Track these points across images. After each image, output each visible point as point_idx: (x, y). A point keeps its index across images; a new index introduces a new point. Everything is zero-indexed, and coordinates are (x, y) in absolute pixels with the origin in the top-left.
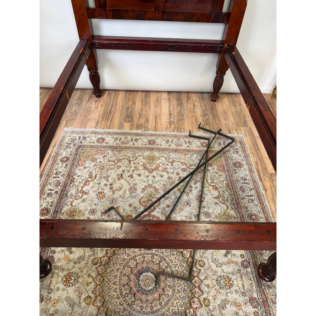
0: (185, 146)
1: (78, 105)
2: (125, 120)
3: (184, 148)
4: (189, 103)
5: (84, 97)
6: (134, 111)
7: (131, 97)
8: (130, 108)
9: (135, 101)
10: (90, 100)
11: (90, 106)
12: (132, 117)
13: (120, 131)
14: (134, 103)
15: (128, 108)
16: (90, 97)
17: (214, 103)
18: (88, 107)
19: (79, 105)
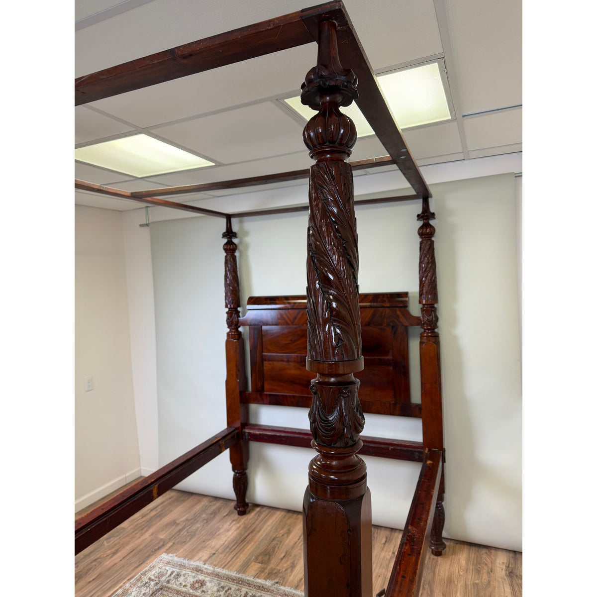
1: (205, 521)
2: (257, 558)
4: (385, 549)
5: (221, 512)
6: (280, 546)
7: (289, 522)
8: (277, 539)
9: (291, 529)
10: (226, 517)
11: (221, 527)
12: (270, 556)
13: (237, 575)
14: (289, 532)
15: (274, 539)
16: (228, 513)
18: (218, 527)
19: (207, 522)
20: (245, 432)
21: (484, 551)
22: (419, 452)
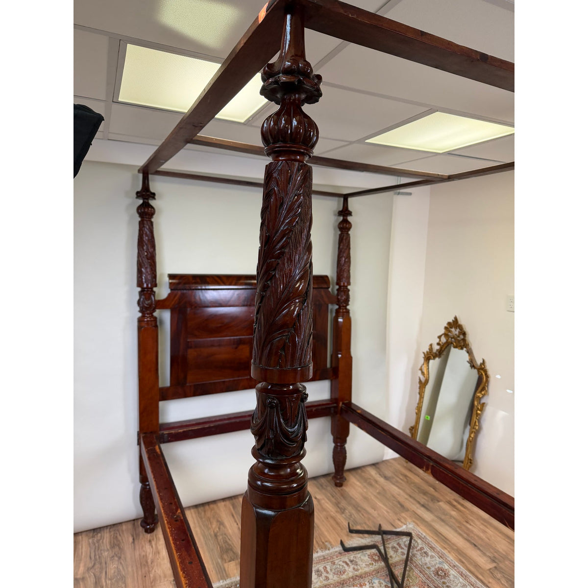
0: (350, 572)
1: (116, 558)
2: (222, 558)
3: (351, 574)
5: (122, 540)
6: (230, 538)
7: (209, 514)
8: (218, 534)
9: (220, 519)
10: (136, 542)
11: (143, 553)
12: (231, 550)
13: (225, 582)
14: (221, 523)
15: (216, 536)
16: (133, 536)
17: (341, 488)
18: (140, 555)
19: (120, 558)
20: (163, 434)
21: (359, 471)
22: (334, 407)
